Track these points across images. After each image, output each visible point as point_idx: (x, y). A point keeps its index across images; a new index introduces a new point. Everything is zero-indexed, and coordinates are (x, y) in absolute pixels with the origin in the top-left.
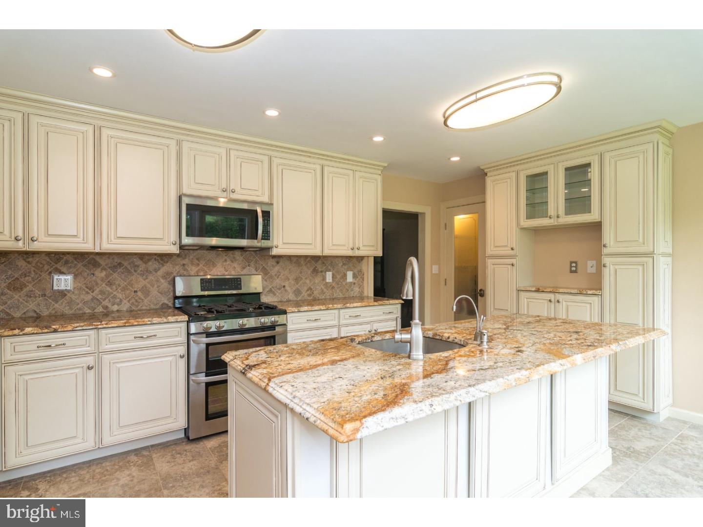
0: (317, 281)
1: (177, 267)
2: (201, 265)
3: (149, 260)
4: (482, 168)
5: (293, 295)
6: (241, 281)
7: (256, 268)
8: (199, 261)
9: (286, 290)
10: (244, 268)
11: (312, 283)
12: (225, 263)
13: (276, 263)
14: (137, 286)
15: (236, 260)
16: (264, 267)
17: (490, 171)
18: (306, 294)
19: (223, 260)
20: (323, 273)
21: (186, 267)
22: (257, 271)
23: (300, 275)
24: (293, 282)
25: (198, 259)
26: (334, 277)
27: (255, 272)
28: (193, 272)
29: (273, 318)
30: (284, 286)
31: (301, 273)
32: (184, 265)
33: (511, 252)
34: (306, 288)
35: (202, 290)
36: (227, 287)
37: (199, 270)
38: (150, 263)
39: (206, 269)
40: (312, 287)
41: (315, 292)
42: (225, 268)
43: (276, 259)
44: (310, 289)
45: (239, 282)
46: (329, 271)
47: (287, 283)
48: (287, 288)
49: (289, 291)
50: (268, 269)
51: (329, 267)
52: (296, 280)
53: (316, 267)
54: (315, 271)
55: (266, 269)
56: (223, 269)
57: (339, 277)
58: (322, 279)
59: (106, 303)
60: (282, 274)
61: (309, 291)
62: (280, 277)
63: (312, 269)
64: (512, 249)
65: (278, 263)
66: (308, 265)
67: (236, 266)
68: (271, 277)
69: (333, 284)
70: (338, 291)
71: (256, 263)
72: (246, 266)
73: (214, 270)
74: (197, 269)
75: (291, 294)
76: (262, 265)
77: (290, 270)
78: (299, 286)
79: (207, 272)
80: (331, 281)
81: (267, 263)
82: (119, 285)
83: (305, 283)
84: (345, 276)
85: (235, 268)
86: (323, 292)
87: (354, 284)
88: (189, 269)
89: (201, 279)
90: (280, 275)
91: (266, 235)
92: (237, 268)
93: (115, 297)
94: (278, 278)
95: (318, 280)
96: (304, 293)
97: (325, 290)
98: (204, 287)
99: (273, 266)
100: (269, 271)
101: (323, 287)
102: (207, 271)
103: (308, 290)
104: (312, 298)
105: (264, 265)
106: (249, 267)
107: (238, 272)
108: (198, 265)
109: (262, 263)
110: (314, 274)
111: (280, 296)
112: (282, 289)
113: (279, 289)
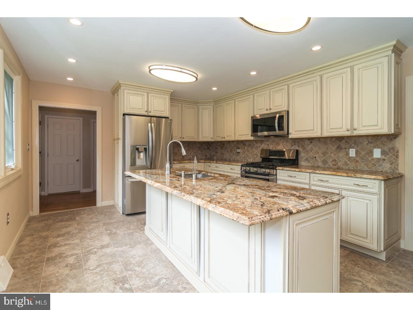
2: (274, 145)
3: (258, 143)
5: (321, 164)
6: (285, 153)
7: (298, 146)
9: (316, 160)
10: (292, 146)
11: (337, 156)
12: (283, 144)
14: (255, 153)
15: (288, 142)
16: (302, 145)
18: (331, 164)
19: (283, 142)
20: (347, 150)
22: (299, 148)
23: (327, 150)
24: (321, 155)
25: (273, 142)
26: (357, 153)
28: (271, 148)
29: (269, 171)
30: (315, 157)
31: (327, 149)
32: (268, 144)
34: (331, 160)
35: (269, 156)
36: (279, 155)
37: (273, 147)
38: (258, 144)
40: (337, 160)
41: (339, 163)
43: (310, 141)
44: (335, 160)
46: (353, 148)
47: (318, 155)
48: (317, 158)
49: (319, 161)
50: (305, 146)
51: (353, 145)
52: (323, 153)
53: (340, 145)
54: (339, 148)
55: (304, 146)
56: (282, 146)
57: (363, 153)
58: (345, 154)
59: (247, 158)
60: (314, 150)
61: (334, 162)
62: (312, 151)
63: (336, 147)
65: (311, 142)
66: (333, 143)
68: (307, 151)
69: (358, 159)
70: (362, 164)
71: (298, 143)
72: (293, 145)
73: (279, 146)
74: (272, 146)
75: (320, 163)
77: (319, 147)
78: (326, 158)
80: (354, 155)
81: (305, 143)
82: (250, 152)
83: (331, 156)
84: (371, 153)
85: (288, 146)
86: (346, 164)
87: (384, 160)
88: (270, 146)
89: (269, 151)
90: (312, 150)
91: (282, 128)
92: (289, 146)
93: (249, 156)
94: (311, 152)
95: (341, 155)
96: (329, 163)
97: (348, 162)
99: (308, 145)
100: (306, 147)
101: (346, 160)
102: (276, 147)
103: (333, 161)
104: (336, 167)
105: (303, 144)
106: (294, 145)
107: (289, 148)
108: (273, 144)
109: (301, 143)
110: (338, 150)
111: (312, 163)
112: (314, 159)
113: (312, 159)
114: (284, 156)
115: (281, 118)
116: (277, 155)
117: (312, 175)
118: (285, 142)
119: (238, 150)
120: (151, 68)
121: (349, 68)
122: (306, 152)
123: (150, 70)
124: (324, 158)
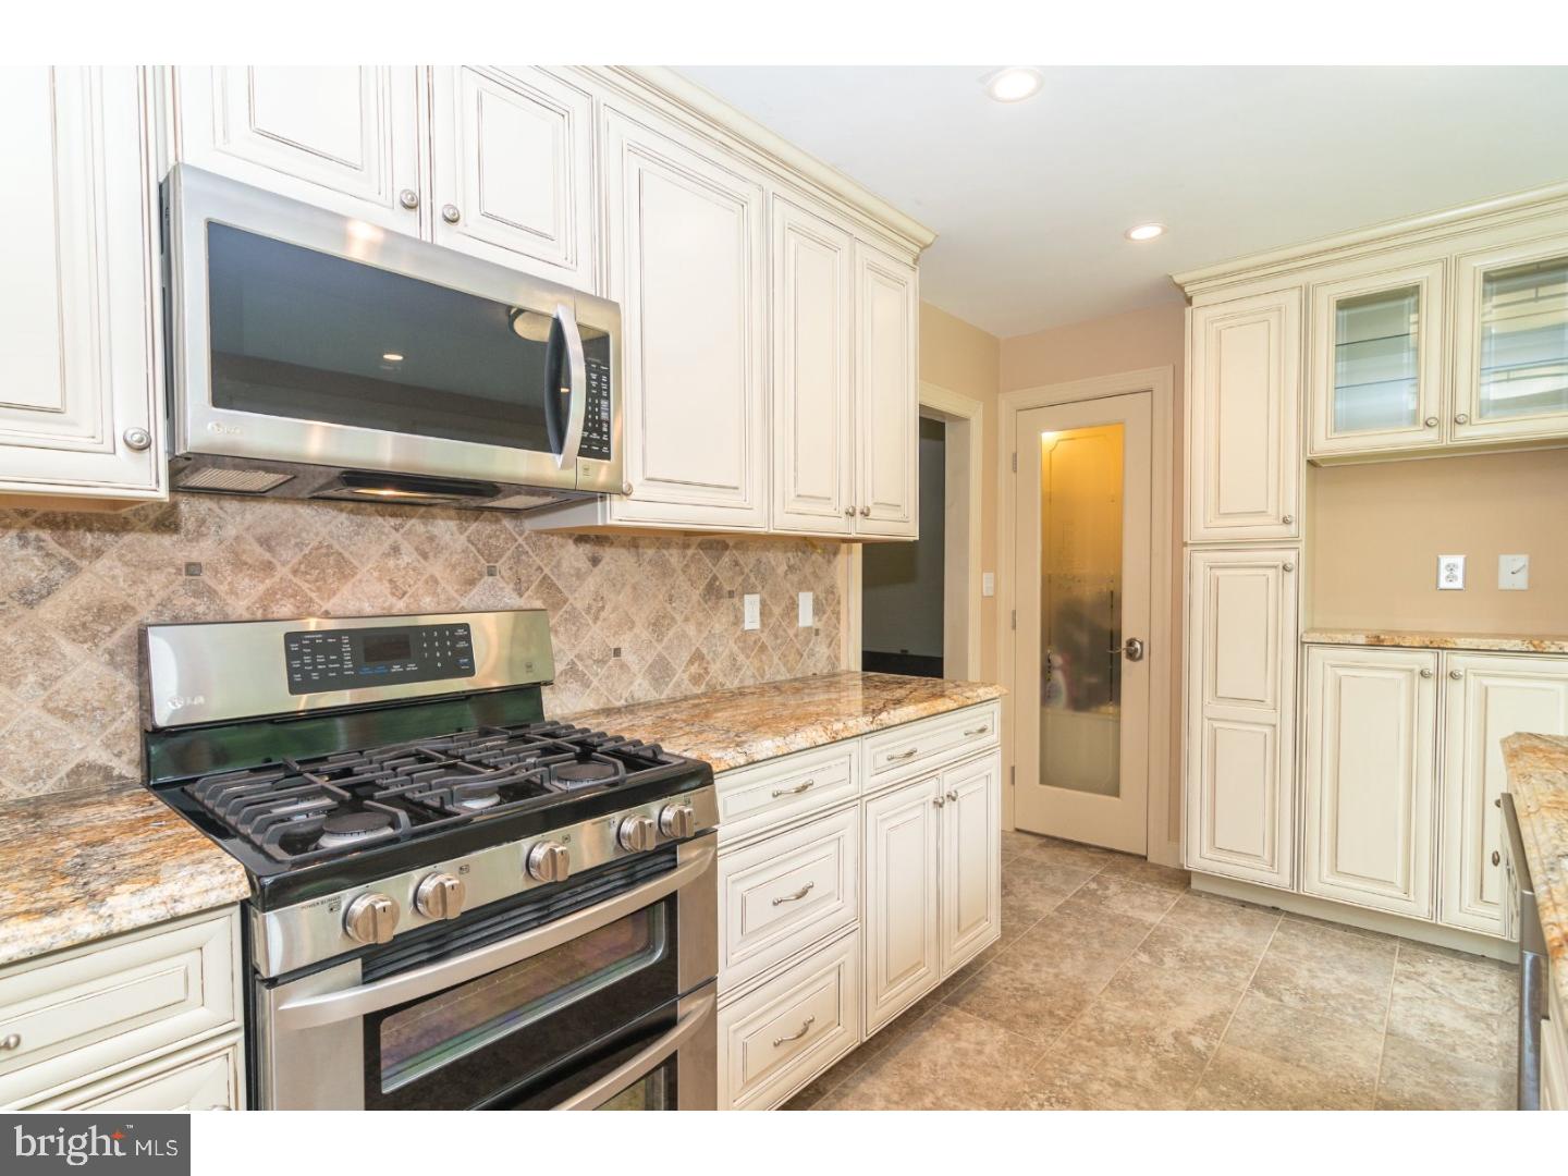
0: (718, 628)
1: (156, 581)
2: (283, 571)
4: (1178, 279)
5: (646, 684)
6: (467, 638)
7: (519, 581)
8: (270, 549)
9: (623, 667)
10: (472, 582)
11: (705, 634)
12: (391, 563)
13: (589, 564)
15: (439, 550)
16: (545, 577)
17: (1202, 291)
18: (686, 676)
19: (386, 547)
20: (736, 600)
21: (206, 577)
22: (520, 595)
23: (668, 607)
24: (646, 635)
25: (265, 542)
26: (765, 612)
27: (515, 595)
28: (244, 603)
30: (617, 652)
31: (671, 600)
32: (193, 569)
33: (1283, 530)
34: (686, 656)
35: (295, 688)
36: (412, 667)
37: (271, 591)
39: (305, 586)
40: (705, 651)
41: (712, 668)
42: (391, 581)
43: (587, 549)
44: (698, 657)
45: (462, 644)
46: (754, 590)
47: (628, 636)
48: (626, 656)
49: (635, 668)
50: (560, 584)
51: (753, 579)
52: (654, 624)
53: (715, 578)
54: (713, 591)
55: (552, 585)
56: (383, 588)
57: (777, 611)
58: (732, 618)
60: (608, 607)
61: (696, 665)
62: (603, 615)
63: (702, 586)
64: (1285, 521)
65: (595, 561)
66: (693, 570)
67: (438, 575)
68: (573, 617)
69: (764, 637)
70: (776, 660)
71: (518, 561)
72: (481, 575)
73: (346, 590)
74: (261, 588)
75: (639, 680)
76: (540, 569)
77: (634, 588)
78: (666, 648)
79: (311, 600)
80: (757, 626)
81: (558, 565)
83: (684, 635)
84: (793, 606)
85: (436, 582)
86: (735, 667)
87: (817, 632)
88: (222, 589)
89: (291, 638)
90: (603, 608)
91: (595, 436)
92: (443, 583)
94: (596, 619)
95: (720, 623)
96: (679, 673)
97: (741, 658)
98: (306, 675)
99: (579, 575)
100: (566, 593)
101: (735, 649)
102: (313, 595)
103: (691, 662)
105: (547, 570)
106: (491, 579)
107: (449, 600)
108: (268, 567)
109: (538, 561)
110: (710, 603)
111: (603, 690)
112: (611, 663)
113: (601, 662)
114: (470, 672)
116: (396, 668)
118: (406, 547)
122: (566, 620)
124: (659, 648)
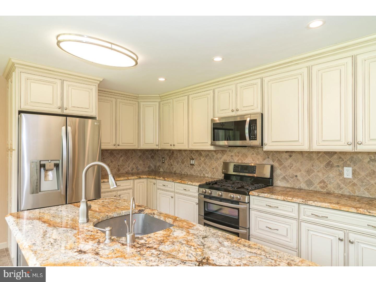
0: (331, 175)
1: (229, 157)
2: (240, 156)
3: (218, 153)
5: (305, 185)
7: (273, 160)
8: (239, 154)
9: (298, 180)
10: (264, 159)
11: (326, 176)
12: (252, 156)
13: (289, 157)
14: (214, 166)
15: (259, 154)
16: (279, 159)
18: (318, 186)
19: (252, 153)
20: (340, 168)
21: (233, 157)
22: (273, 162)
23: (312, 168)
24: (304, 173)
25: (238, 153)
26: (354, 173)
27: (272, 162)
28: (236, 160)
29: (238, 196)
30: (296, 176)
31: (313, 166)
32: (232, 156)
34: (318, 181)
36: (247, 171)
37: (239, 159)
38: (218, 155)
39: (242, 159)
40: (326, 181)
41: (329, 186)
42: (252, 158)
43: (289, 154)
44: (323, 182)
45: (255, 169)
46: (349, 166)
47: (299, 173)
48: (299, 177)
49: (301, 180)
50: (282, 160)
51: (348, 162)
52: (307, 171)
53: (330, 162)
54: (329, 165)
55: (280, 161)
56: (251, 159)
58: (338, 173)
59: (204, 172)
60: (294, 166)
62: (292, 168)
63: (325, 163)
65: (290, 156)
66: (321, 159)
68: (285, 167)
69: (355, 181)
70: (362, 189)
71: (273, 156)
72: (266, 158)
73: (247, 159)
75: (302, 183)
76: (277, 157)
77: (301, 162)
78: (311, 178)
79: (243, 161)
80: (350, 176)
81: (281, 157)
82: (208, 165)
83: (317, 175)
85: (259, 159)
88: (234, 158)
89: (234, 165)
90: (292, 166)
91: (254, 137)
93: (206, 170)
94: (290, 168)
95: (333, 174)
96: (316, 185)
97: (342, 185)
98: (235, 170)
99: (286, 159)
100: (283, 162)
101: (340, 182)
102: (243, 160)
103: (320, 182)
104: (325, 190)
105: (279, 158)
106: (268, 159)
107: (261, 162)
108: (238, 156)
109: (277, 156)
110: (328, 168)
111: (292, 184)
112: (294, 178)
113: (292, 178)
114: (255, 173)
115: (253, 123)
116: (245, 171)
117: (302, 207)
118: (254, 153)
119: (191, 161)
120: (60, 39)
121: (351, 58)
122: (283, 168)
123: (58, 43)
124: (309, 177)
